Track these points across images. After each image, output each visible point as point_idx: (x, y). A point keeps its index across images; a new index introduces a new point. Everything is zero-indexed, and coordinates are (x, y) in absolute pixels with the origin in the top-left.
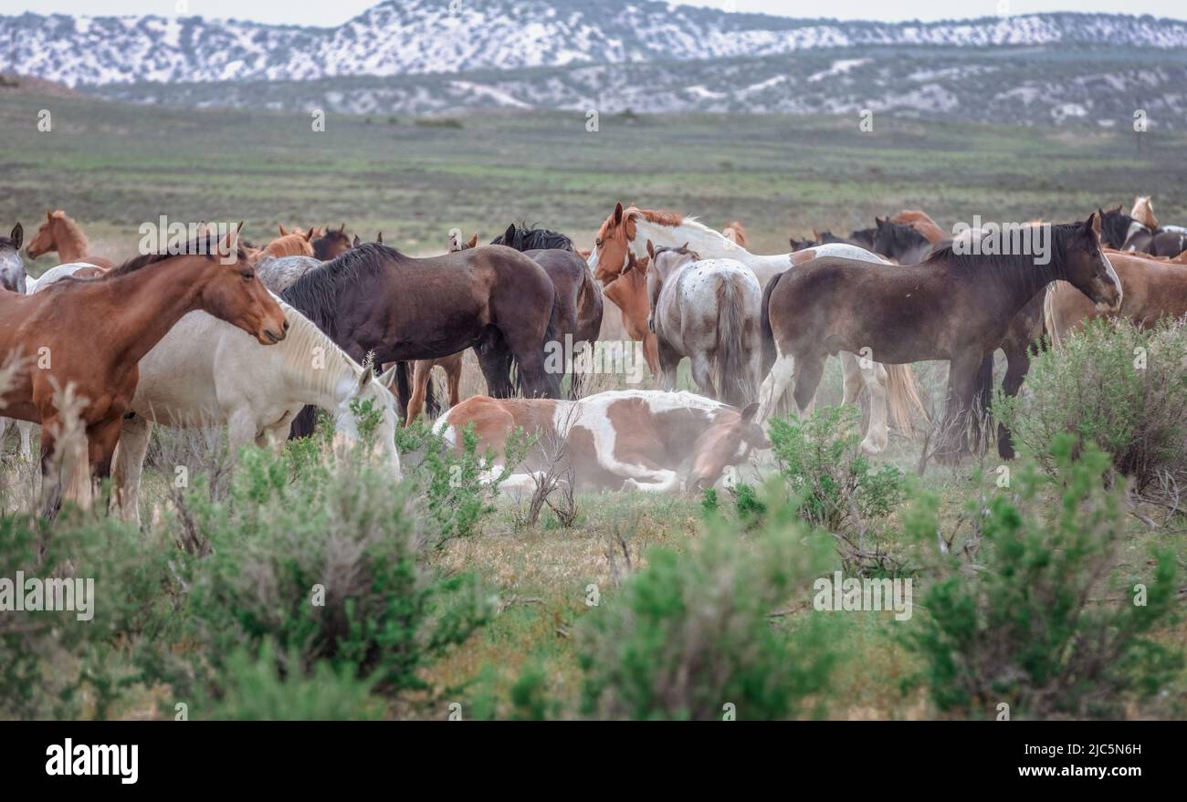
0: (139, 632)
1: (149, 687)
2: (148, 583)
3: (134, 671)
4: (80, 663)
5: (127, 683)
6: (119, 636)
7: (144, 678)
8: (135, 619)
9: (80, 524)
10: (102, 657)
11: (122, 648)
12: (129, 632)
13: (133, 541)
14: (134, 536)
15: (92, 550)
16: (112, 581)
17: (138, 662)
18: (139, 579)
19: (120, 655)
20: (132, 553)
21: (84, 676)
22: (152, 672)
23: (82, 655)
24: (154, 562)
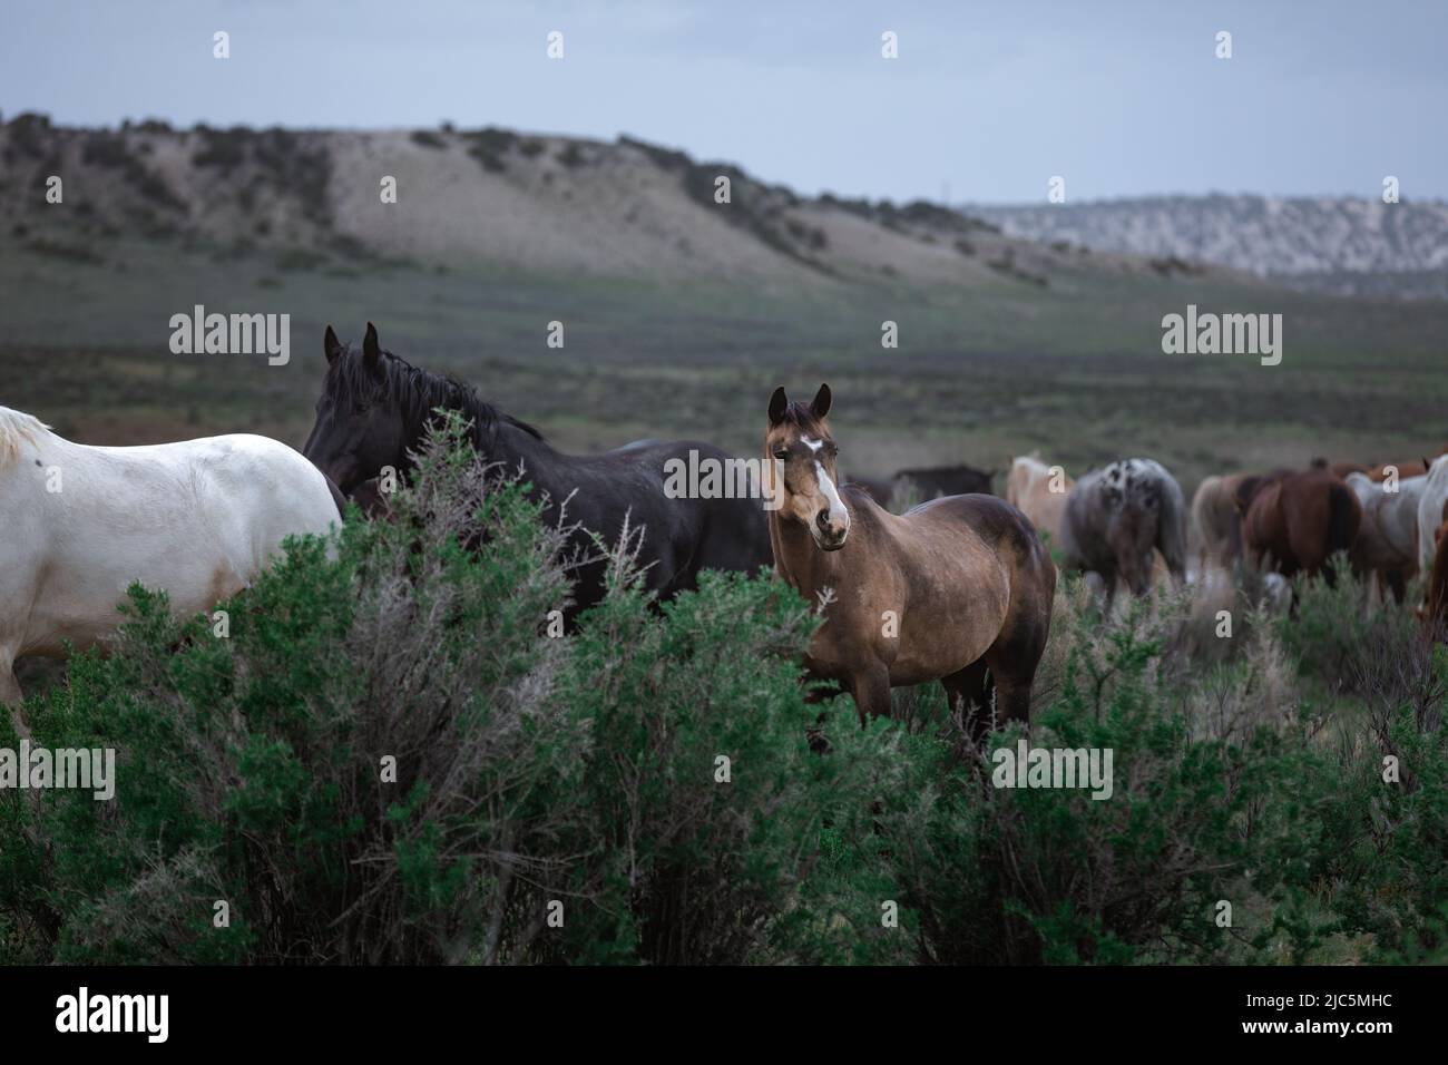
0: (1338, 875)
1: (1351, 936)
2: (1348, 821)
3: (1333, 918)
4: (1274, 908)
5: (1326, 931)
6: (1317, 879)
7: (1345, 926)
8: (1334, 861)
9: (1275, 754)
10: (1298, 902)
11: (1320, 894)
12: (1329, 876)
13: (1333, 774)
14: (1334, 769)
15: (1289, 782)
16: (1310, 818)
17: (1338, 909)
18: (1339, 816)
19: (1318, 902)
20: (1333, 787)
21: (1279, 923)
22: (1355, 921)
23: (1277, 898)
24: (1355, 798)
